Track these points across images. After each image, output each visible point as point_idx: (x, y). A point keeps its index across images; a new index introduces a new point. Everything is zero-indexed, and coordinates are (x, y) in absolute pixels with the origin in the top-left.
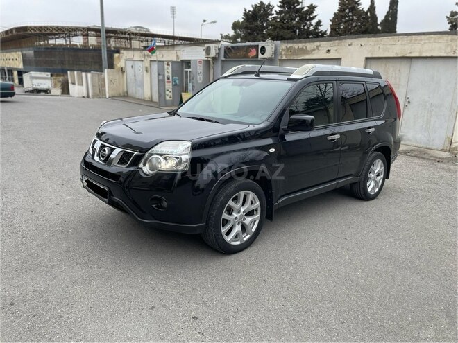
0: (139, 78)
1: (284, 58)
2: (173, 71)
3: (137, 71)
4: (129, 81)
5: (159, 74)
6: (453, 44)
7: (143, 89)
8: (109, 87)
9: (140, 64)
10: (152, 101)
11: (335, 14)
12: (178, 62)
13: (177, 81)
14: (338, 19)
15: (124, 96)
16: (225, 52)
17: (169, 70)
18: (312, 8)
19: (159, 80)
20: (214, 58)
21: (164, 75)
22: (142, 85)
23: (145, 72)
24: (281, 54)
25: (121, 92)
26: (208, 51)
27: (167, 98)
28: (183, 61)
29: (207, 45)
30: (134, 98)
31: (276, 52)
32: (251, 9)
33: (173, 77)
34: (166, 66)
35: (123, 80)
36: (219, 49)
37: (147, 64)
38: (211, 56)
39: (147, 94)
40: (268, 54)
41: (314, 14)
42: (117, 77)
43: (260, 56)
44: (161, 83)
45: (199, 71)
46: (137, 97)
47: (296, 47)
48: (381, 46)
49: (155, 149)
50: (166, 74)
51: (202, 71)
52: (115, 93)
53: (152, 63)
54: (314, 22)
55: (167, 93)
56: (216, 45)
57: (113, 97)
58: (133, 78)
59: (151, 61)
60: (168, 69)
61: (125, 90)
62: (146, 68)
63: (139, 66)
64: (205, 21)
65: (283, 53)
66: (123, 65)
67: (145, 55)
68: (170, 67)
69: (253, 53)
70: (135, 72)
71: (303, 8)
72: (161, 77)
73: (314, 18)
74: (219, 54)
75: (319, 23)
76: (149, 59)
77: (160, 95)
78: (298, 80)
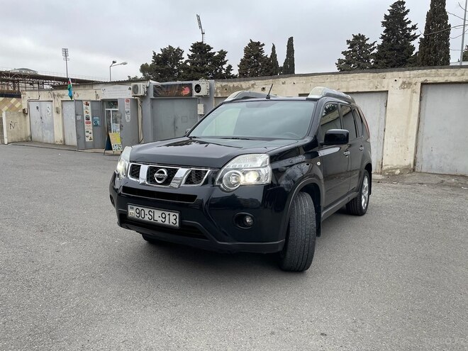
0: (46, 120)
1: (219, 96)
2: (92, 111)
3: (43, 112)
4: (33, 123)
5: (77, 115)
6: (374, 81)
7: (54, 132)
8: (7, 131)
9: (49, 105)
10: (64, 144)
11: (242, 60)
12: (98, 101)
13: (98, 122)
14: (244, 64)
15: (27, 141)
16: (155, 91)
17: (88, 111)
18: (223, 54)
19: (77, 121)
20: (142, 97)
21: (83, 116)
22: (51, 127)
23: (55, 114)
24: (216, 92)
25: (23, 137)
26: (135, 89)
27: (87, 140)
28: (103, 101)
29: (133, 84)
30: (41, 143)
31: (210, 90)
32: (161, 53)
33: (93, 118)
34: (85, 106)
35: (26, 123)
36: (147, 87)
37: (58, 104)
38: (139, 94)
39: (58, 137)
40: (204, 92)
41: (225, 59)
42: (18, 119)
43: (195, 94)
44: (79, 125)
45: (127, 110)
46: (45, 141)
47: (232, 86)
48: (312, 84)
49: (230, 165)
50: (85, 115)
51: (129, 110)
52: (14, 138)
53: (65, 104)
54: (225, 67)
55: (87, 134)
56: (144, 84)
57: (14, 143)
58: (39, 120)
59: (62, 101)
60: (87, 108)
61: (29, 134)
62: (57, 108)
63: (46, 107)
64: (114, 62)
65: (218, 91)
66: (25, 106)
67: (54, 95)
68: (89, 107)
69: (186, 91)
70: (41, 113)
71: (214, 53)
72: (79, 118)
73: (225, 63)
74: (147, 93)
75: (230, 68)
76: (60, 99)
77: (78, 137)
78: (318, 99)
